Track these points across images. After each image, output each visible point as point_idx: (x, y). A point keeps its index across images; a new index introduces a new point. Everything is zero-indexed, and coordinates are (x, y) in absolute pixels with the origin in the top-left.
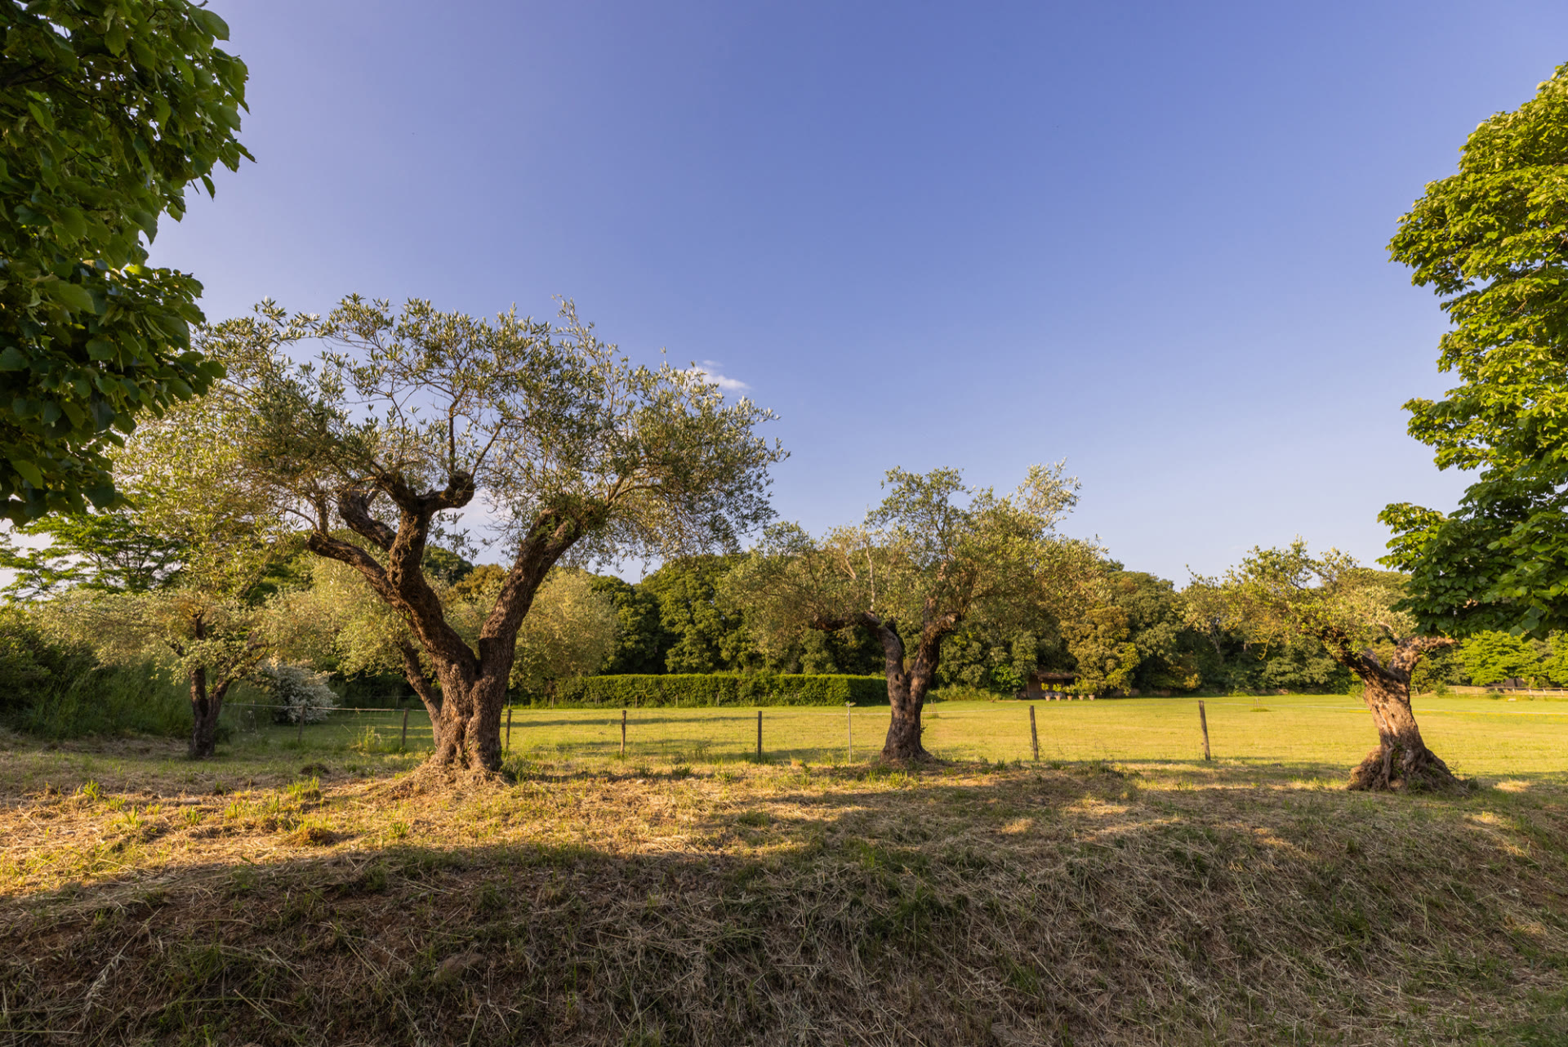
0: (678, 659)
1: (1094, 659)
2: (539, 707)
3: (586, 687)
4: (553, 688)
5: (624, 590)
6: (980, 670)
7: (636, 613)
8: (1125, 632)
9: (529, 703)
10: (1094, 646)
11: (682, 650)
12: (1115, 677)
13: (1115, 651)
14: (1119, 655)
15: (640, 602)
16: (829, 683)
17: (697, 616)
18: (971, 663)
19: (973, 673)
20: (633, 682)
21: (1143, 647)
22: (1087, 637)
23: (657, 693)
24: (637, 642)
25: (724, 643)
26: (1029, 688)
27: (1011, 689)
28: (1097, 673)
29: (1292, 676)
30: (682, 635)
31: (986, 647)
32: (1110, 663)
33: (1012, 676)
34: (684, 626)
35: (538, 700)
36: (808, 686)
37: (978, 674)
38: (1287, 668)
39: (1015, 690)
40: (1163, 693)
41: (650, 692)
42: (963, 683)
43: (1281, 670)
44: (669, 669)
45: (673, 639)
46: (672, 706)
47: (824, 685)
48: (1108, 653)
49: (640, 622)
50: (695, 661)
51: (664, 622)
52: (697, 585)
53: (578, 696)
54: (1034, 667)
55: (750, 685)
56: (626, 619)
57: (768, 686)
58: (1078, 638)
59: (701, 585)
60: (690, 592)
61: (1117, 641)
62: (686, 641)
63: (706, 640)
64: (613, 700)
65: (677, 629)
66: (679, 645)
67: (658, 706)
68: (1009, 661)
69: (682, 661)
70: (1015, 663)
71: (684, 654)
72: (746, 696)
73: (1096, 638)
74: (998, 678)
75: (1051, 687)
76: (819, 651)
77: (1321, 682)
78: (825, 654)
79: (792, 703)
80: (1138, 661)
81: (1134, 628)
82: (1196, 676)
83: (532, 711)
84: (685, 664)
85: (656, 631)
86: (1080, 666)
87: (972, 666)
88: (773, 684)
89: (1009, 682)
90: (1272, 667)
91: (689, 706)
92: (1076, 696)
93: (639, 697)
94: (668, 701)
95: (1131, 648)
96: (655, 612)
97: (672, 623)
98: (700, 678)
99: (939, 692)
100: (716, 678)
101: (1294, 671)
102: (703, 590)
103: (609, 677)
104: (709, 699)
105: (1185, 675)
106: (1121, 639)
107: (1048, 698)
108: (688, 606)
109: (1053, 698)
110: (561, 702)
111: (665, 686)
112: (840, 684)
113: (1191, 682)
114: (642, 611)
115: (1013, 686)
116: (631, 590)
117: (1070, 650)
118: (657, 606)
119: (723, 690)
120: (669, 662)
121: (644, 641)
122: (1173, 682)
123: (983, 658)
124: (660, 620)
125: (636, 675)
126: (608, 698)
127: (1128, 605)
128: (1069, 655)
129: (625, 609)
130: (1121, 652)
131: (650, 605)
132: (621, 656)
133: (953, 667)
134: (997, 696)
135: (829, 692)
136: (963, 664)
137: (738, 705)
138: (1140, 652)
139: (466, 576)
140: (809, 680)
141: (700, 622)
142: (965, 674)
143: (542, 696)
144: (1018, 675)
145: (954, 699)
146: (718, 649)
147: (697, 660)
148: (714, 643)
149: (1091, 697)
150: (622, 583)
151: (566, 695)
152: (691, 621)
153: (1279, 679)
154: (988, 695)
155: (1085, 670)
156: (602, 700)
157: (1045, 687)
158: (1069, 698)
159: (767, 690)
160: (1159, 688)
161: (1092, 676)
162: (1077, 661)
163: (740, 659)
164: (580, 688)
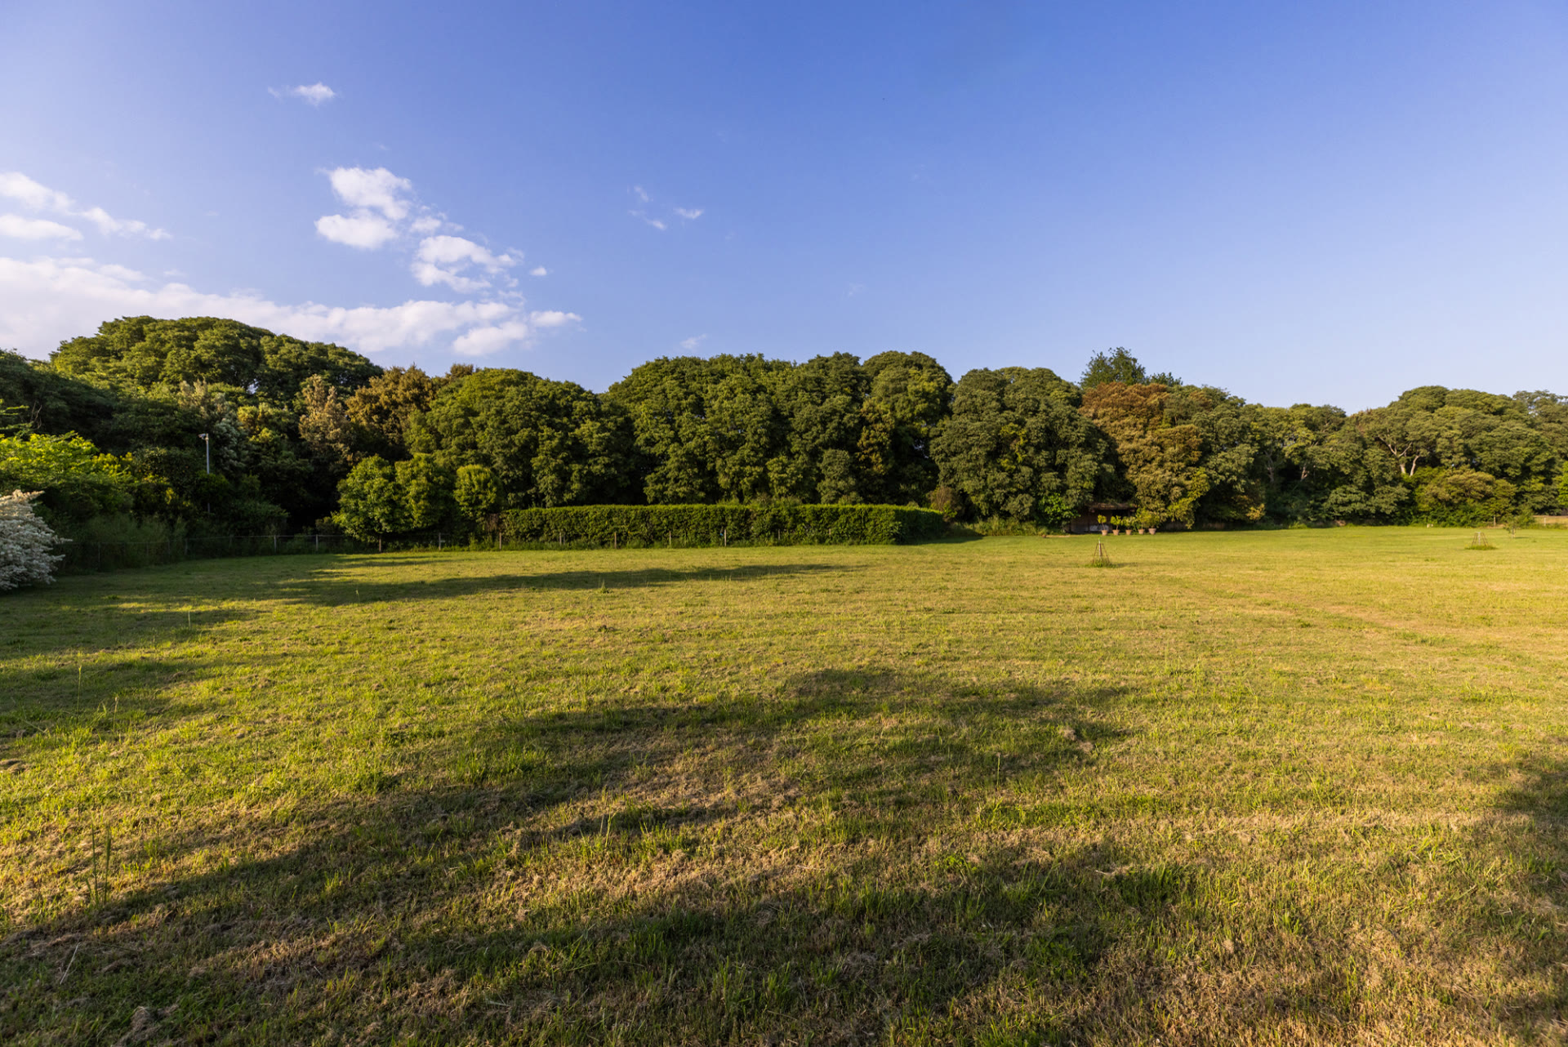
0: (659, 486)
1: (1160, 486)
2: (483, 549)
3: (544, 523)
4: (500, 522)
5: (585, 399)
6: (1028, 502)
7: (603, 429)
8: (1196, 455)
9: (467, 543)
10: (1159, 471)
11: (664, 476)
12: (1180, 508)
13: (1182, 479)
14: (1187, 482)
15: (607, 414)
16: (871, 515)
17: (684, 432)
18: (1020, 491)
19: (1021, 504)
20: (610, 514)
21: (1213, 473)
22: (1150, 462)
23: (644, 530)
24: (606, 466)
25: (724, 466)
26: (1082, 522)
27: (1060, 522)
28: (1158, 504)
29: (1358, 506)
30: (665, 456)
31: (1037, 471)
32: (1176, 491)
33: (1064, 507)
34: (667, 445)
35: (479, 539)
36: (842, 519)
37: (1027, 505)
38: (1354, 497)
39: (1064, 523)
40: (1217, 525)
41: (633, 527)
42: (1006, 515)
43: (1346, 499)
44: (649, 500)
45: (653, 462)
46: (664, 546)
47: (864, 518)
48: (1175, 479)
49: (609, 440)
50: (682, 490)
51: (640, 441)
52: (681, 394)
53: (535, 533)
54: (1089, 497)
55: (768, 518)
56: (591, 436)
57: (790, 520)
58: (1140, 462)
59: (687, 394)
60: (673, 403)
61: (1187, 466)
62: (671, 464)
63: (696, 461)
64: (584, 539)
65: (658, 450)
66: (660, 470)
67: (646, 547)
68: (1062, 490)
69: (665, 489)
70: (1069, 492)
71: (667, 480)
72: (763, 532)
73: (1161, 465)
74: (1048, 510)
75: (1109, 519)
76: (843, 477)
77: (1388, 512)
78: (852, 482)
79: (822, 541)
80: (1207, 489)
81: (1206, 450)
82: (1263, 505)
83: (473, 555)
84: (669, 493)
85: (631, 452)
86: (1139, 495)
87: (1020, 496)
88: (797, 518)
89: (1060, 514)
90: (1336, 495)
91: (688, 546)
92: (1134, 529)
93: (619, 535)
94: (658, 538)
95: (1201, 472)
96: (627, 428)
97: (650, 442)
98: (700, 510)
99: (978, 526)
100: (723, 510)
101: (1361, 502)
102: (689, 400)
103: (577, 509)
104: (713, 535)
105: (1249, 505)
106: (1190, 464)
107: (1104, 532)
108: (671, 422)
109: (1110, 532)
110: (512, 542)
111: (654, 519)
112: (884, 516)
113: (1255, 513)
114: (610, 425)
115: (1062, 519)
116: (595, 400)
117: (1128, 477)
118: (629, 422)
119: (731, 525)
120: (650, 491)
121: (615, 464)
122: (1233, 514)
123: (1033, 487)
124: (634, 438)
125: (613, 506)
126: (577, 536)
127: (1203, 424)
128: (1128, 483)
129: (589, 423)
130: (1188, 478)
131: (621, 419)
132: (588, 483)
133: (998, 496)
134: (1044, 530)
135: (870, 526)
136: (1009, 492)
137: (751, 544)
138: (1210, 478)
139: (372, 380)
140: (845, 511)
141: (689, 440)
142: (1013, 505)
143: (485, 533)
144: (1072, 506)
145: (995, 534)
146: (713, 473)
147: (683, 489)
148: (709, 466)
149: (1152, 531)
150: (581, 391)
151: (517, 533)
152: (676, 439)
153: (1342, 509)
154: (1033, 529)
155: (1144, 500)
156: (570, 539)
157: (1101, 519)
158: (1128, 532)
159: (789, 525)
160: (1214, 520)
161: (1152, 506)
162: (1135, 489)
163: (744, 487)
164: (536, 523)
